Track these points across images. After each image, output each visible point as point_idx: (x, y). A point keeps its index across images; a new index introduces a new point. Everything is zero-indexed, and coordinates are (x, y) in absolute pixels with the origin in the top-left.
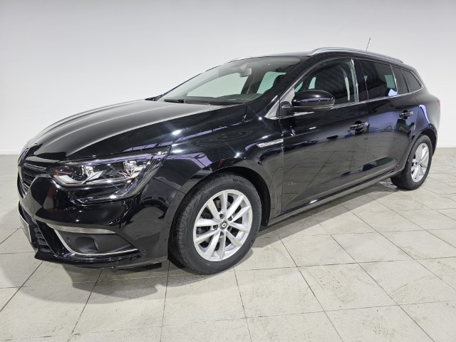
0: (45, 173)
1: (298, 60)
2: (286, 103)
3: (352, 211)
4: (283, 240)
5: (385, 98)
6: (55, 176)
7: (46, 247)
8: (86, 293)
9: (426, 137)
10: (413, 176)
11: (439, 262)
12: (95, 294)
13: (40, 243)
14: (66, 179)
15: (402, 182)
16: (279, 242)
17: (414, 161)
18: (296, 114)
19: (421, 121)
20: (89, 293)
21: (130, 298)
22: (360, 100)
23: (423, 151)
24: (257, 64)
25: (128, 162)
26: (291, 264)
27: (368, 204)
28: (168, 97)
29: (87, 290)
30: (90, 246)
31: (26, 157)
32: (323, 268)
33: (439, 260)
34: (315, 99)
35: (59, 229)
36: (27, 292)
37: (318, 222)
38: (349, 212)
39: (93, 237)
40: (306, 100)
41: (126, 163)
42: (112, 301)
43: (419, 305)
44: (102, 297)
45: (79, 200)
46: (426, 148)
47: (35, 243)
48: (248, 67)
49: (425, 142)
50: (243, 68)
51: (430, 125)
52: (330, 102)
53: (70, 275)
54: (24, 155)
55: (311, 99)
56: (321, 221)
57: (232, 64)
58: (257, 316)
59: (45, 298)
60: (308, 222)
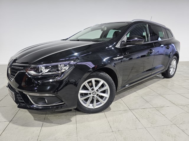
0: (23, 70)
1: (127, 24)
2: (123, 41)
3: (148, 87)
4: (122, 99)
5: (157, 41)
6: (28, 71)
7: (23, 103)
8: (41, 123)
9: (175, 57)
10: (170, 72)
11: (187, 107)
12: (45, 123)
13: (20, 101)
14: (33, 73)
15: (166, 75)
16: (120, 99)
17: (171, 66)
18: (127, 46)
19: (173, 50)
20: (42, 123)
21: (61, 124)
22: (151, 41)
23: (174, 62)
24: (108, 26)
25: (60, 65)
26: (127, 109)
27: (154, 84)
28: (71, 39)
29: (41, 121)
30: (43, 102)
31: (12, 63)
32: (141, 110)
33: (187, 106)
34: (135, 40)
35: (29, 94)
36: (14, 123)
37: (135, 91)
38: (146, 87)
39: (45, 97)
40: (131, 40)
41: (59, 66)
42: (53, 126)
43: (183, 124)
44: (48, 124)
45: (39, 81)
46: (175, 61)
47: (17, 101)
48: (105, 27)
49: (175, 59)
50: (103, 27)
51: (177, 52)
52: (142, 41)
53: (32, 115)
54: (11, 62)
55: (134, 40)
56: (136, 91)
57: (97, 26)
58: (117, 130)
59: (23, 125)
60: (131, 92)
